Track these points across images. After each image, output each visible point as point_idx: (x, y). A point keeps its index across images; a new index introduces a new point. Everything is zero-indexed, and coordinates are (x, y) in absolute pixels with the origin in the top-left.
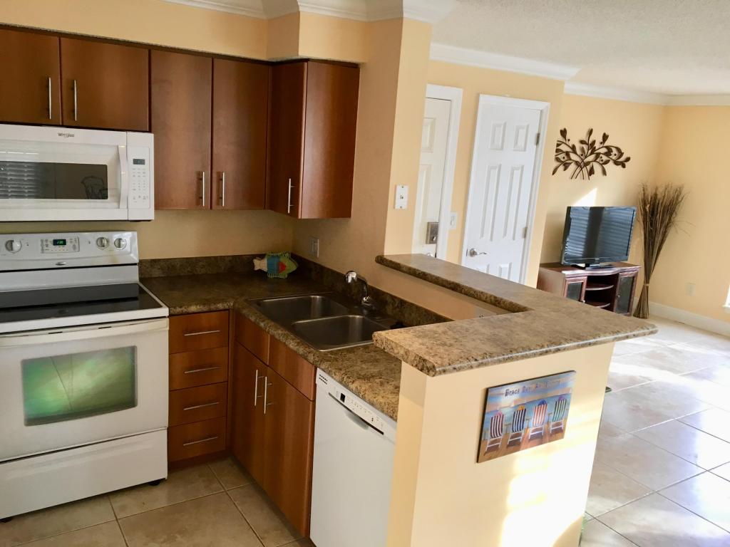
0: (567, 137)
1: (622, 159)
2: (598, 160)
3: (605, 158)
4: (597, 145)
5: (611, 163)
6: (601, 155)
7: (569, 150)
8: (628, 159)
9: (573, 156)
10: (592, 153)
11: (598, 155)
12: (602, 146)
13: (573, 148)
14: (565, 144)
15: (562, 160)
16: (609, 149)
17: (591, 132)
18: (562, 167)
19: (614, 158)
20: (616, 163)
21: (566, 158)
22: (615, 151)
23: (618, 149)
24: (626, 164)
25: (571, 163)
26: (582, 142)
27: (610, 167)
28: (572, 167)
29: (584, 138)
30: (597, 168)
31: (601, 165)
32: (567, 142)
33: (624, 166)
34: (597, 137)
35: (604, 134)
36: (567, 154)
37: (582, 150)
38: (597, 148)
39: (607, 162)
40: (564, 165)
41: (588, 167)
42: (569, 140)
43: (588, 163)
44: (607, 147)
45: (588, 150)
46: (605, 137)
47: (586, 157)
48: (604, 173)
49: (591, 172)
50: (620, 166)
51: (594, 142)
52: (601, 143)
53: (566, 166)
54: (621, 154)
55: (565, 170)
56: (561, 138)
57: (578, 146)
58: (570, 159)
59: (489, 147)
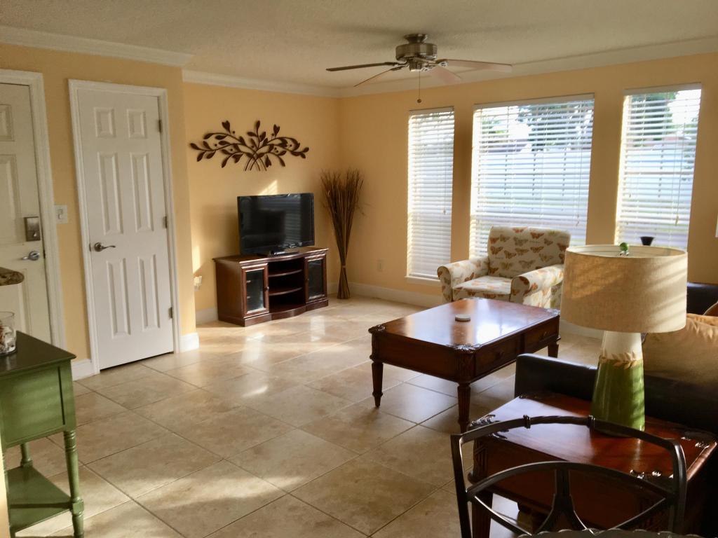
0: (232, 128)
1: (300, 149)
2: (272, 151)
3: (280, 149)
4: (269, 137)
5: (288, 154)
6: (275, 147)
7: (236, 142)
8: (307, 150)
9: (242, 148)
10: (264, 145)
11: (272, 147)
12: (274, 137)
13: (241, 140)
14: (230, 136)
15: (231, 152)
16: (284, 143)
17: (258, 124)
18: (231, 160)
19: (291, 148)
20: (294, 153)
21: (234, 150)
22: (290, 142)
23: (294, 140)
24: (306, 154)
25: (241, 155)
26: (250, 134)
27: (287, 157)
28: (244, 159)
29: (252, 130)
30: (272, 158)
31: (278, 156)
32: (232, 134)
33: (304, 157)
34: (267, 128)
35: (275, 126)
36: (235, 146)
37: (252, 141)
38: (269, 140)
39: (283, 153)
40: (234, 157)
41: (263, 159)
42: (234, 132)
43: (262, 155)
44: (280, 139)
45: (259, 142)
46: (276, 129)
47: (258, 149)
48: (283, 164)
49: (268, 163)
50: (299, 157)
51: (264, 134)
52: (273, 135)
53: (237, 159)
54: (297, 145)
55: (236, 161)
56: (224, 131)
57: (247, 139)
58: (240, 151)
59: (97, 135)
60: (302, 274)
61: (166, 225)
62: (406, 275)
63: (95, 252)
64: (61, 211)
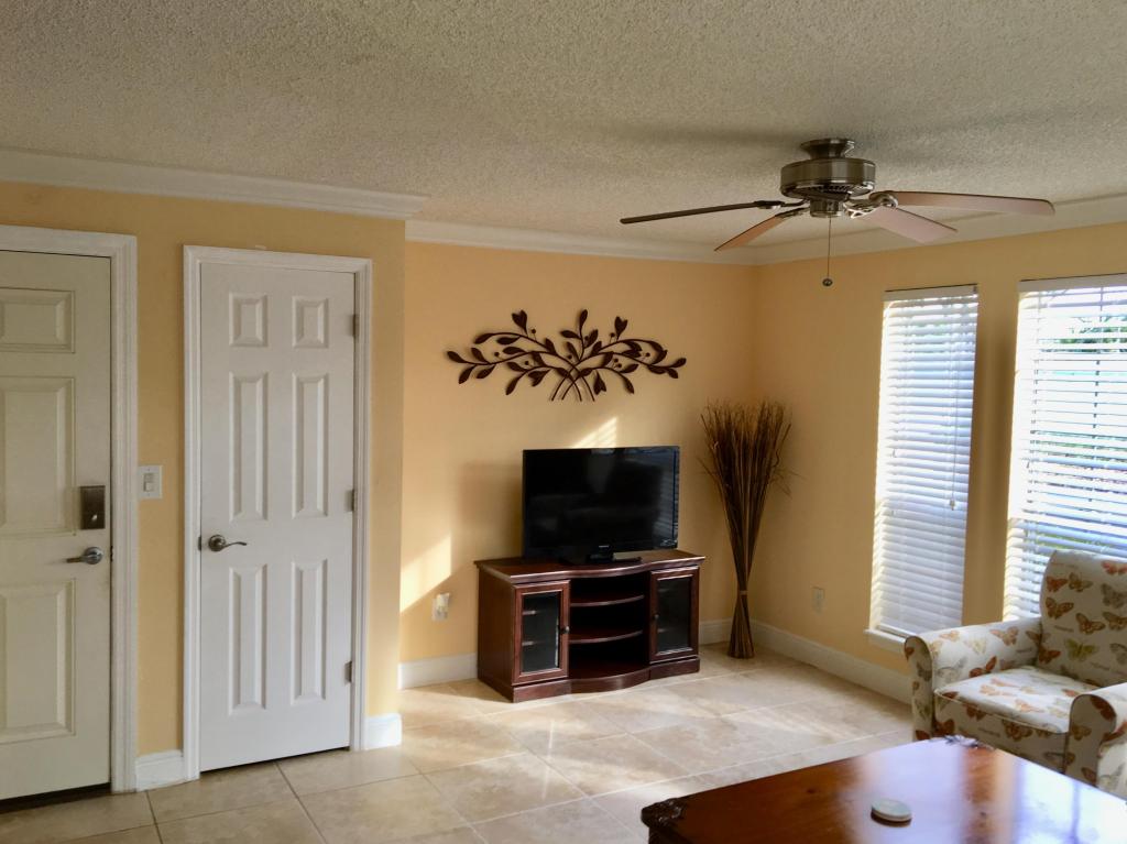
0: (529, 325)
1: (666, 362)
2: (610, 365)
3: (625, 362)
4: (604, 338)
5: (641, 370)
6: (615, 357)
7: (537, 348)
8: (681, 362)
9: (548, 359)
10: (593, 354)
11: (609, 356)
12: (614, 340)
13: (549, 346)
14: (527, 338)
15: (526, 367)
16: (633, 349)
17: (583, 316)
18: (525, 381)
19: (648, 360)
20: (654, 369)
21: (532, 363)
22: (646, 348)
23: (655, 345)
24: (678, 370)
25: (547, 372)
26: (566, 334)
27: (640, 377)
28: (551, 379)
29: (572, 326)
30: (608, 377)
31: (619, 373)
32: (530, 335)
33: (674, 375)
34: (602, 324)
35: (618, 320)
36: (535, 355)
37: (570, 347)
38: (603, 345)
39: (631, 368)
40: (530, 376)
41: (590, 379)
42: (534, 331)
43: (587, 371)
44: (627, 342)
45: (584, 348)
46: (620, 325)
47: (580, 361)
48: (629, 388)
49: (599, 386)
50: (666, 376)
51: (595, 334)
52: (612, 335)
53: (537, 378)
54: (662, 354)
55: (535, 383)
56: (515, 328)
57: (559, 344)
58: (544, 365)
59: (231, 341)
60: (644, 604)
61: (353, 507)
62: (867, 627)
63: (208, 553)
64: (149, 478)
